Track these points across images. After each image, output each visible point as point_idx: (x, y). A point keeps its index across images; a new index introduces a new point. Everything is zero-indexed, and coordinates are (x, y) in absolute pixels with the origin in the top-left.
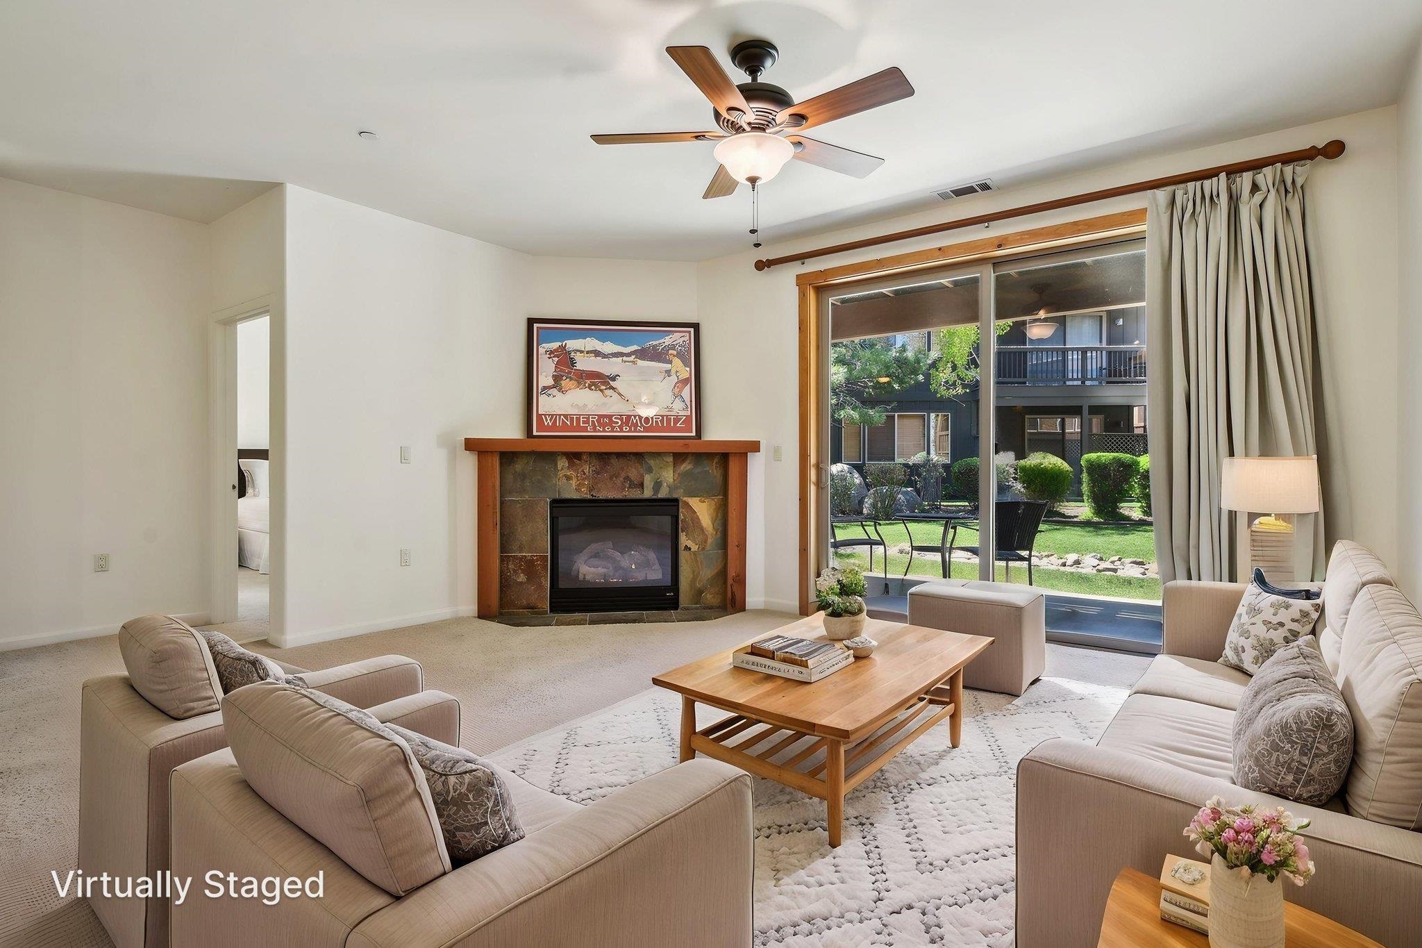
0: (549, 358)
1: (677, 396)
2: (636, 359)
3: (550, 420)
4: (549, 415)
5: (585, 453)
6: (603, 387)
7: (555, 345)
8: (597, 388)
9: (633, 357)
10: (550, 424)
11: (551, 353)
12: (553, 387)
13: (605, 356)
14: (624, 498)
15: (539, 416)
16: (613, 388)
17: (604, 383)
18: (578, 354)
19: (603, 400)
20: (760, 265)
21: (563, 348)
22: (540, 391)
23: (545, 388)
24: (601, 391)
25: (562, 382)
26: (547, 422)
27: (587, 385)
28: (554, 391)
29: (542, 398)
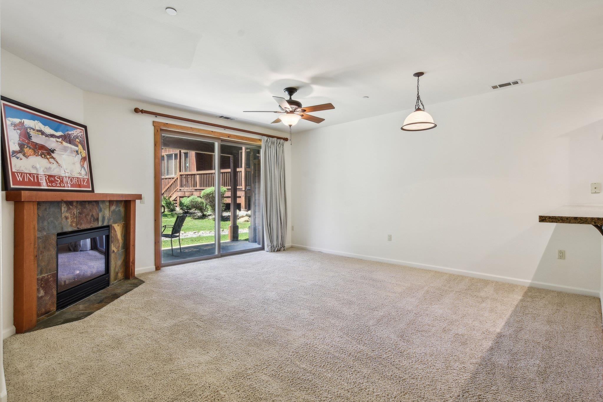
0: (15, 130)
1: (82, 166)
2: (62, 141)
3: (21, 176)
4: (19, 173)
5: (75, 201)
6: (48, 157)
7: (17, 121)
8: (45, 157)
9: (61, 139)
10: (21, 180)
11: (15, 125)
12: (20, 152)
13: (47, 136)
14: (91, 227)
15: (13, 173)
16: (54, 158)
17: (50, 154)
18: (32, 130)
19: (49, 165)
20: (136, 110)
21: (22, 124)
22: (11, 154)
23: (14, 152)
24: (47, 158)
25: (24, 149)
26: (19, 178)
27: (40, 154)
28: (20, 155)
29: (14, 160)
